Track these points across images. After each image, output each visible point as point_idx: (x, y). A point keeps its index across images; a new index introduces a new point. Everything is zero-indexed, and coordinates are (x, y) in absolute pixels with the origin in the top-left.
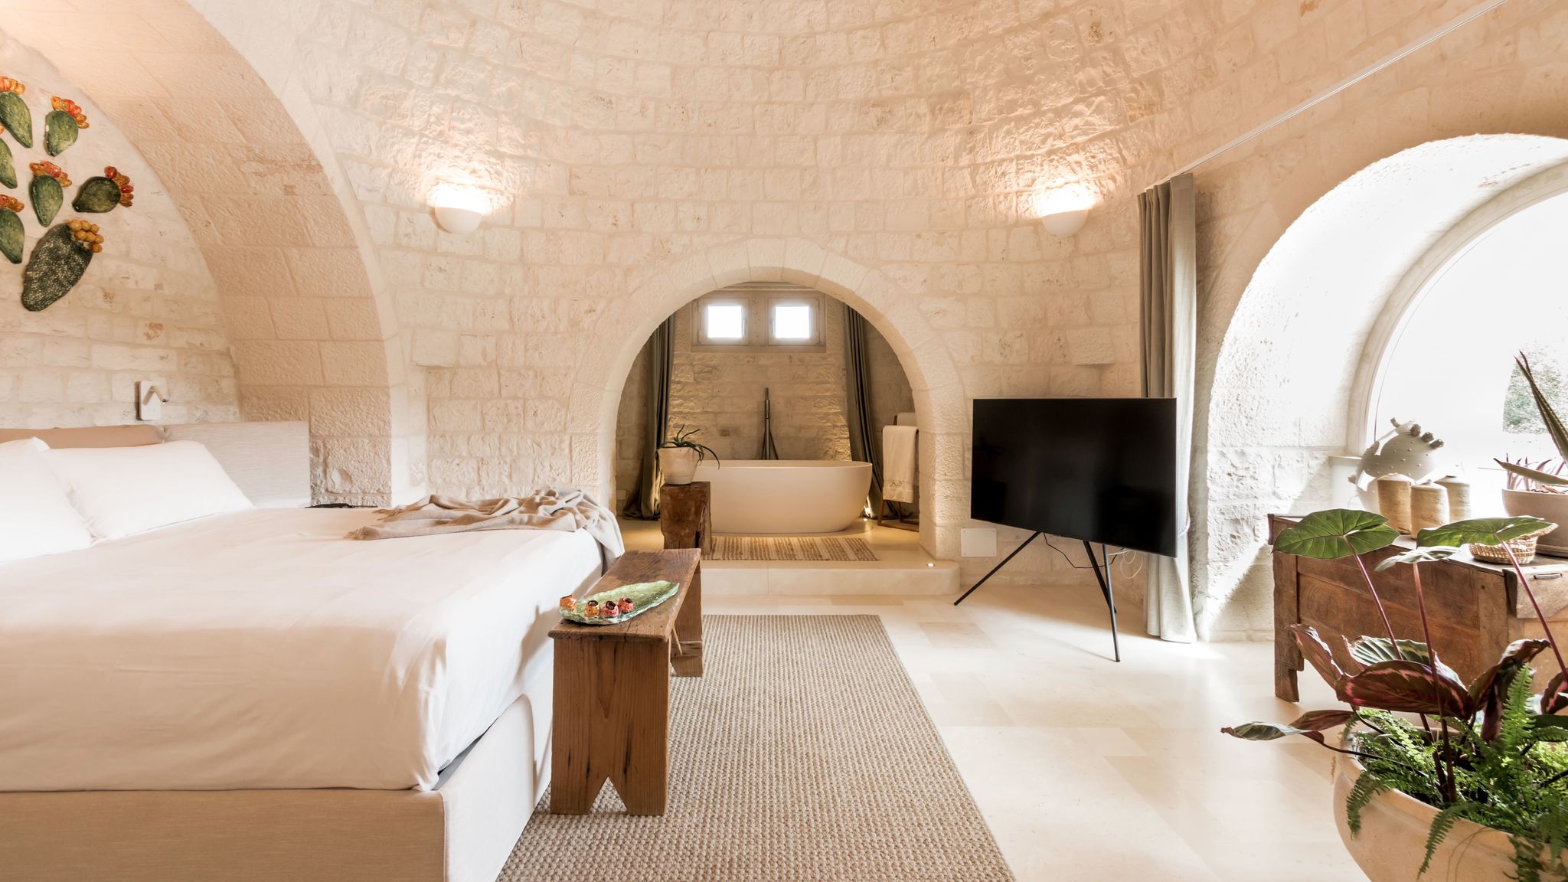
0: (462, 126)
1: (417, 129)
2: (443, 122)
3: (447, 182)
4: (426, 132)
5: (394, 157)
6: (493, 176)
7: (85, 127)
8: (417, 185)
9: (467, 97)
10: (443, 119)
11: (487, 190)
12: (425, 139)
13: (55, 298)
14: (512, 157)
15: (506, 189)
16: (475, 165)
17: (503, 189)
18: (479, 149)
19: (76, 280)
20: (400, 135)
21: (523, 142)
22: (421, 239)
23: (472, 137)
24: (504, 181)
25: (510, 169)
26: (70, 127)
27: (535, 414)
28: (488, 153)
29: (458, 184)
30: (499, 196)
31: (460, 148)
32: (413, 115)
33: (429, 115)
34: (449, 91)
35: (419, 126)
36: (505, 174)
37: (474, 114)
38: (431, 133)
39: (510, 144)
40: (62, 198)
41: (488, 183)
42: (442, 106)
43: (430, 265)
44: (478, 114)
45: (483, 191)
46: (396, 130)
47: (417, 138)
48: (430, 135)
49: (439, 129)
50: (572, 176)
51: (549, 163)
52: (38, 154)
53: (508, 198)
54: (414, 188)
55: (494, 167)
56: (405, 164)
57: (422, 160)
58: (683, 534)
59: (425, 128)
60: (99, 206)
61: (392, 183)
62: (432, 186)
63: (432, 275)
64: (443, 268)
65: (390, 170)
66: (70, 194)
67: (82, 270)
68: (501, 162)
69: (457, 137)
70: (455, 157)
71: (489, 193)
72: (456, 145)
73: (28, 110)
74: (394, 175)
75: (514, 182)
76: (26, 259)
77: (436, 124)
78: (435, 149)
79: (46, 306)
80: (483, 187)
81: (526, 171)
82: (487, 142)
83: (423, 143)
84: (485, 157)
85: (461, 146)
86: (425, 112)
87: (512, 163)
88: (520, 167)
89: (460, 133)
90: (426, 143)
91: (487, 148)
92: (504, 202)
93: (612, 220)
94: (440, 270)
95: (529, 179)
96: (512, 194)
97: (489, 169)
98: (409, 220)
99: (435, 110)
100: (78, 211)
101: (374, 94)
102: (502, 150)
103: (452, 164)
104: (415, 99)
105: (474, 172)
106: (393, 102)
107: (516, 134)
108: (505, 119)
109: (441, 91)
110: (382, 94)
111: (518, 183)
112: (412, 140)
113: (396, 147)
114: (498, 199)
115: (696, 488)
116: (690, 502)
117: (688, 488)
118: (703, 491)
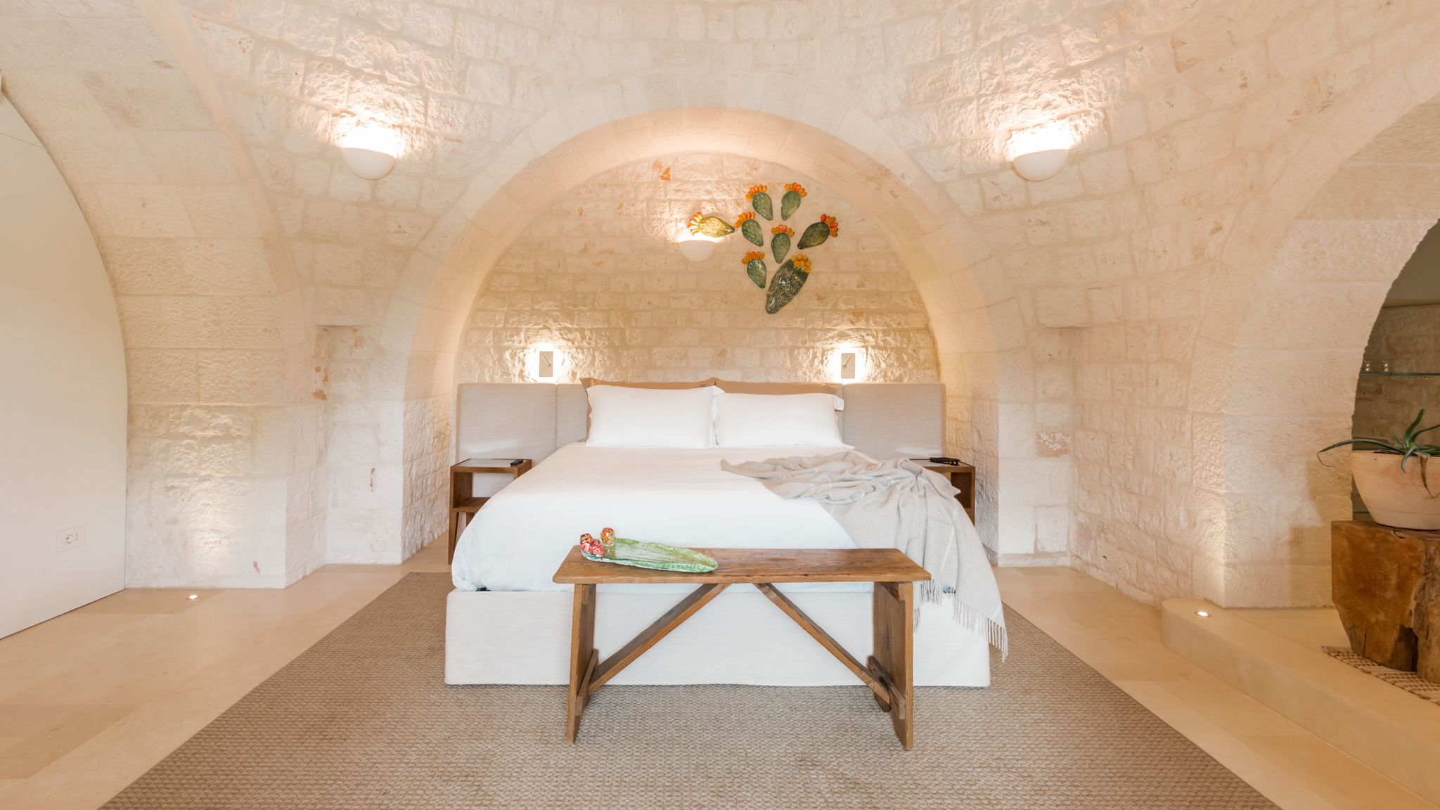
0: (1019, 65)
1: (973, 94)
2: (997, 72)
3: (1020, 130)
4: (983, 92)
5: (959, 130)
6: (1070, 99)
7: (804, 196)
8: (990, 146)
9: (1015, 31)
10: (995, 70)
11: (1068, 118)
12: (983, 99)
13: (783, 305)
14: (1089, 66)
15: (1091, 106)
16: (1047, 96)
17: (1087, 107)
18: (1045, 78)
19: (797, 291)
20: (957, 109)
21: (1096, 41)
22: (1011, 198)
23: (1032, 70)
24: (1086, 98)
25: (1089, 81)
26: (795, 199)
27: (1157, 384)
28: (1058, 77)
29: (1034, 127)
30: (1084, 118)
31: (1024, 88)
32: (964, 83)
33: (980, 74)
34: (993, 39)
35: (974, 90)
36: (1085, 89)
37: (1027, 45)
38: (987, 90)
39: (1081, 53)
40: (790, 244)
41: (1067, 109)
42: (989, 58)
43: (1030, 221)
44: (1032, 42)
45: (1064, 121)
46: (952, 106)
47: (975, 102)
48: (988, 93)
49: (995, 81)
50: (1176, 44)
51: (1139, 46)
52: (777, 221)
53: (1096, 116)
54: (988, 151)
55: (1069, 88)
56: (972, 132)
57: (987, 120)
58: (1373, 620)
59: (980, 89)
60: (814, 242)
61: (964, 155)
62: (1007, 140)
63: (1035, 231)
64: (1044, 220)
65: (959, 144)
66: (795, 241)
67: (801, 285)
68: (1077, 77)
69: (1018, 79)
70: (1022, 100)
71: (1071, 120)
72: (1018, 88)
73: (770, 199)
74: (963, 147)
75: (1099, 94)
76: (768, 285)
77: (988, 79)
78: (998, 103)
79: (777, 310)
80: (1061, 118)
81: (1111, 73)
82: (1053, 66)
83: (982, 104)
84: (1054, 84)
85: (1023, 85)
86: (975, 74)
87: (1090, 73)
88: (1100, 72)
89: (1018, 74)
90: (985, 102)
91: (1054, 71)
92: (1092, 122)
93: (1239, 81)
94: (1043, 223)
95: (1117, 81)
96: (1099, 109)
97: (1064, 94)
98: (993, 183)
99: (984, 65)
100: (800, 249)
101: (921, 86)
102: (1073, 64)
103: (1021, 109)
104: (960, 68)
105: (1048, 105)
106: (941, 83)
107: (1085, 36)
108: (1065, 28)
109: (984, 44)
110: (929, 81)
111: (1104, 91)
112: (970, 107)
113: (957, 122)
114: (1084, 121)
115: (1401, 538)
116: (1387, 563)
117: (1384, 535)
118: (1416, 548)
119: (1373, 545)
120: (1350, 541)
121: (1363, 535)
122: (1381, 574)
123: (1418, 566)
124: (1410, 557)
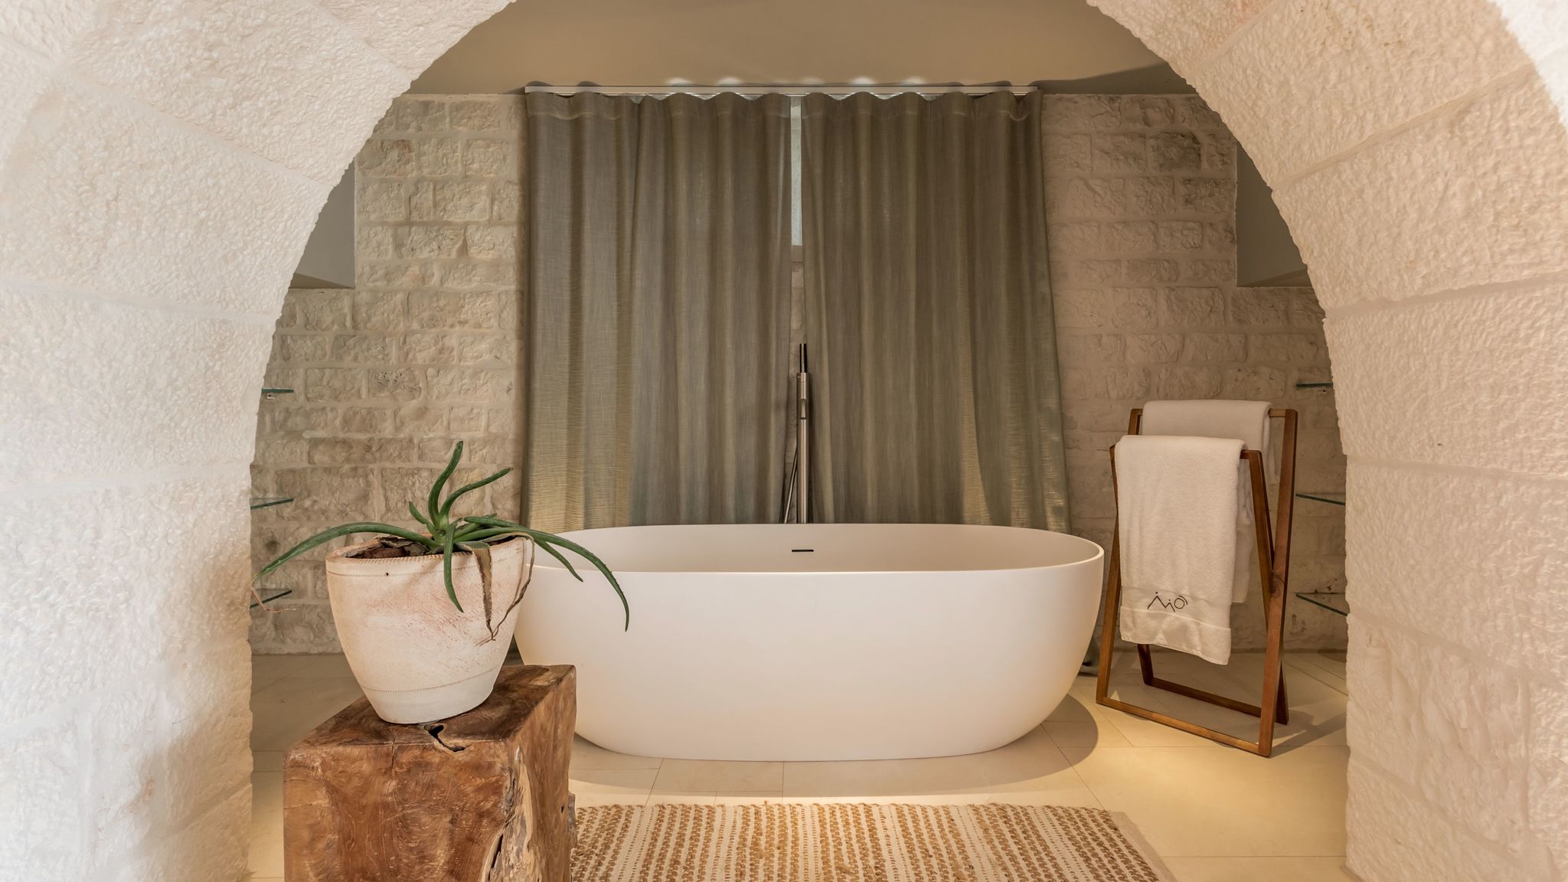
115: (456, 750)
116: (425, 819)
117: (417, 752)
118: (491, 766)
119: (392, 785)
120: (333, 790)
121: (366, 767)
122: (411, 849)
123: (495, 805)
124: (479, 789)
